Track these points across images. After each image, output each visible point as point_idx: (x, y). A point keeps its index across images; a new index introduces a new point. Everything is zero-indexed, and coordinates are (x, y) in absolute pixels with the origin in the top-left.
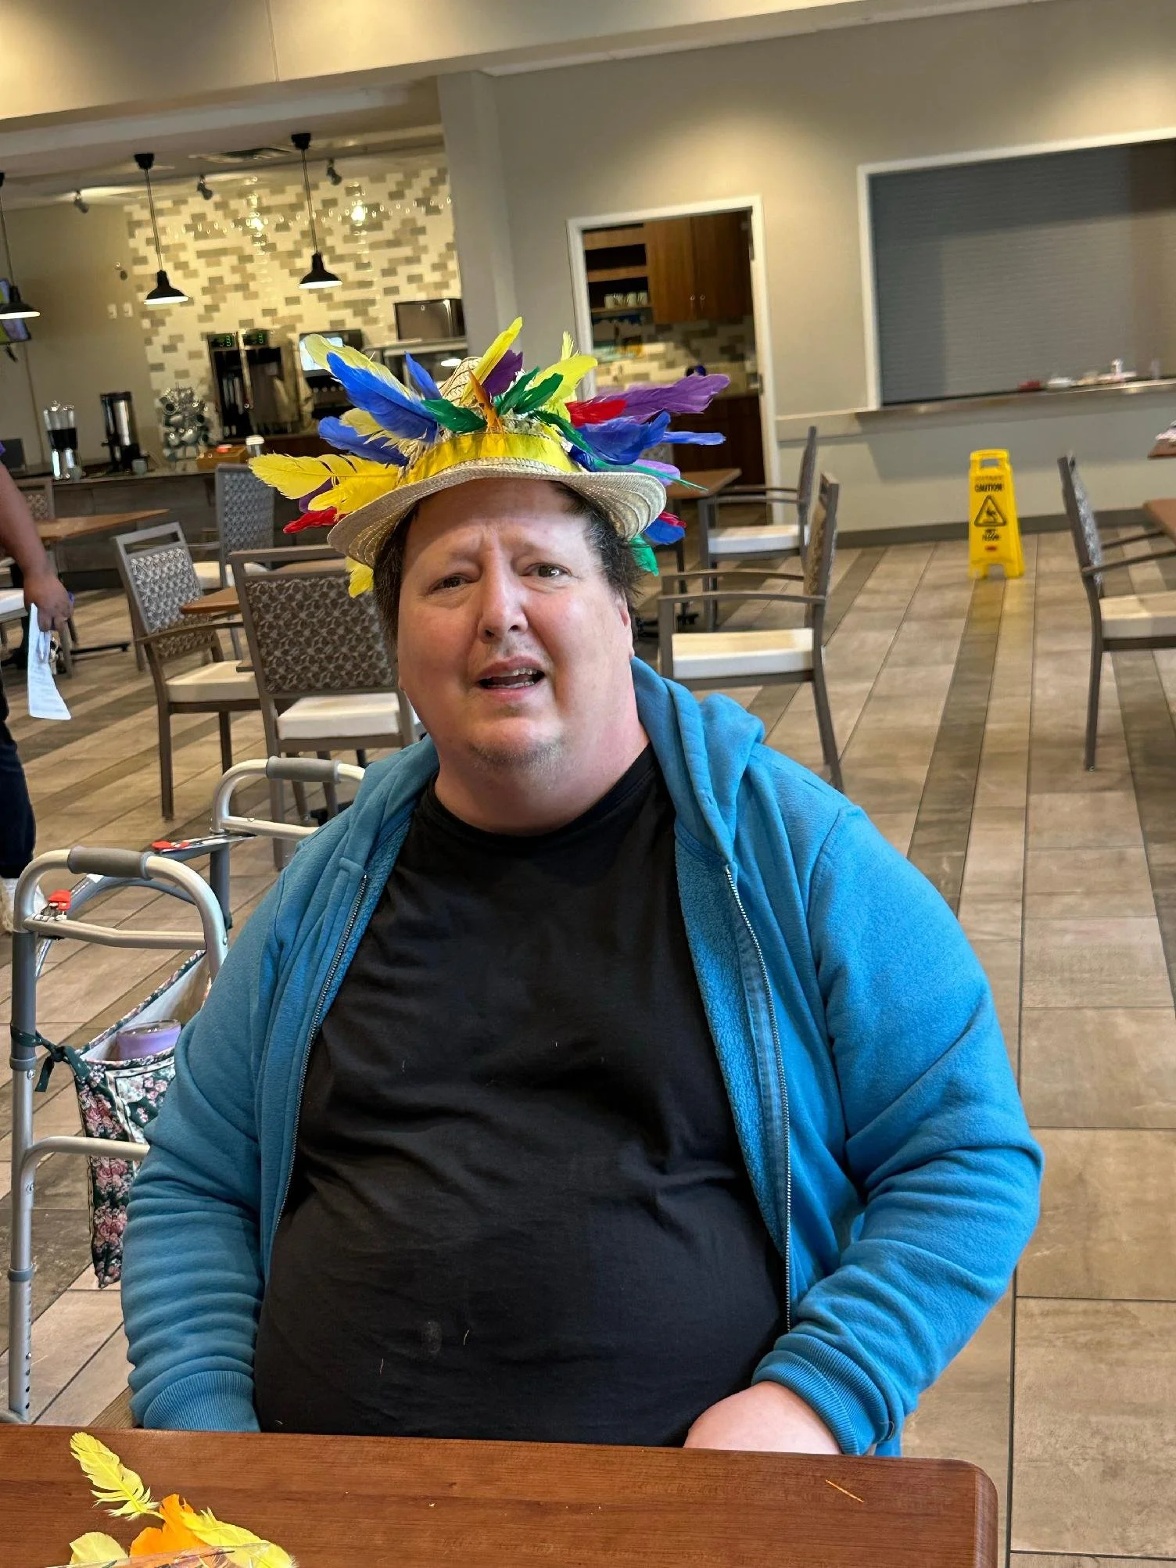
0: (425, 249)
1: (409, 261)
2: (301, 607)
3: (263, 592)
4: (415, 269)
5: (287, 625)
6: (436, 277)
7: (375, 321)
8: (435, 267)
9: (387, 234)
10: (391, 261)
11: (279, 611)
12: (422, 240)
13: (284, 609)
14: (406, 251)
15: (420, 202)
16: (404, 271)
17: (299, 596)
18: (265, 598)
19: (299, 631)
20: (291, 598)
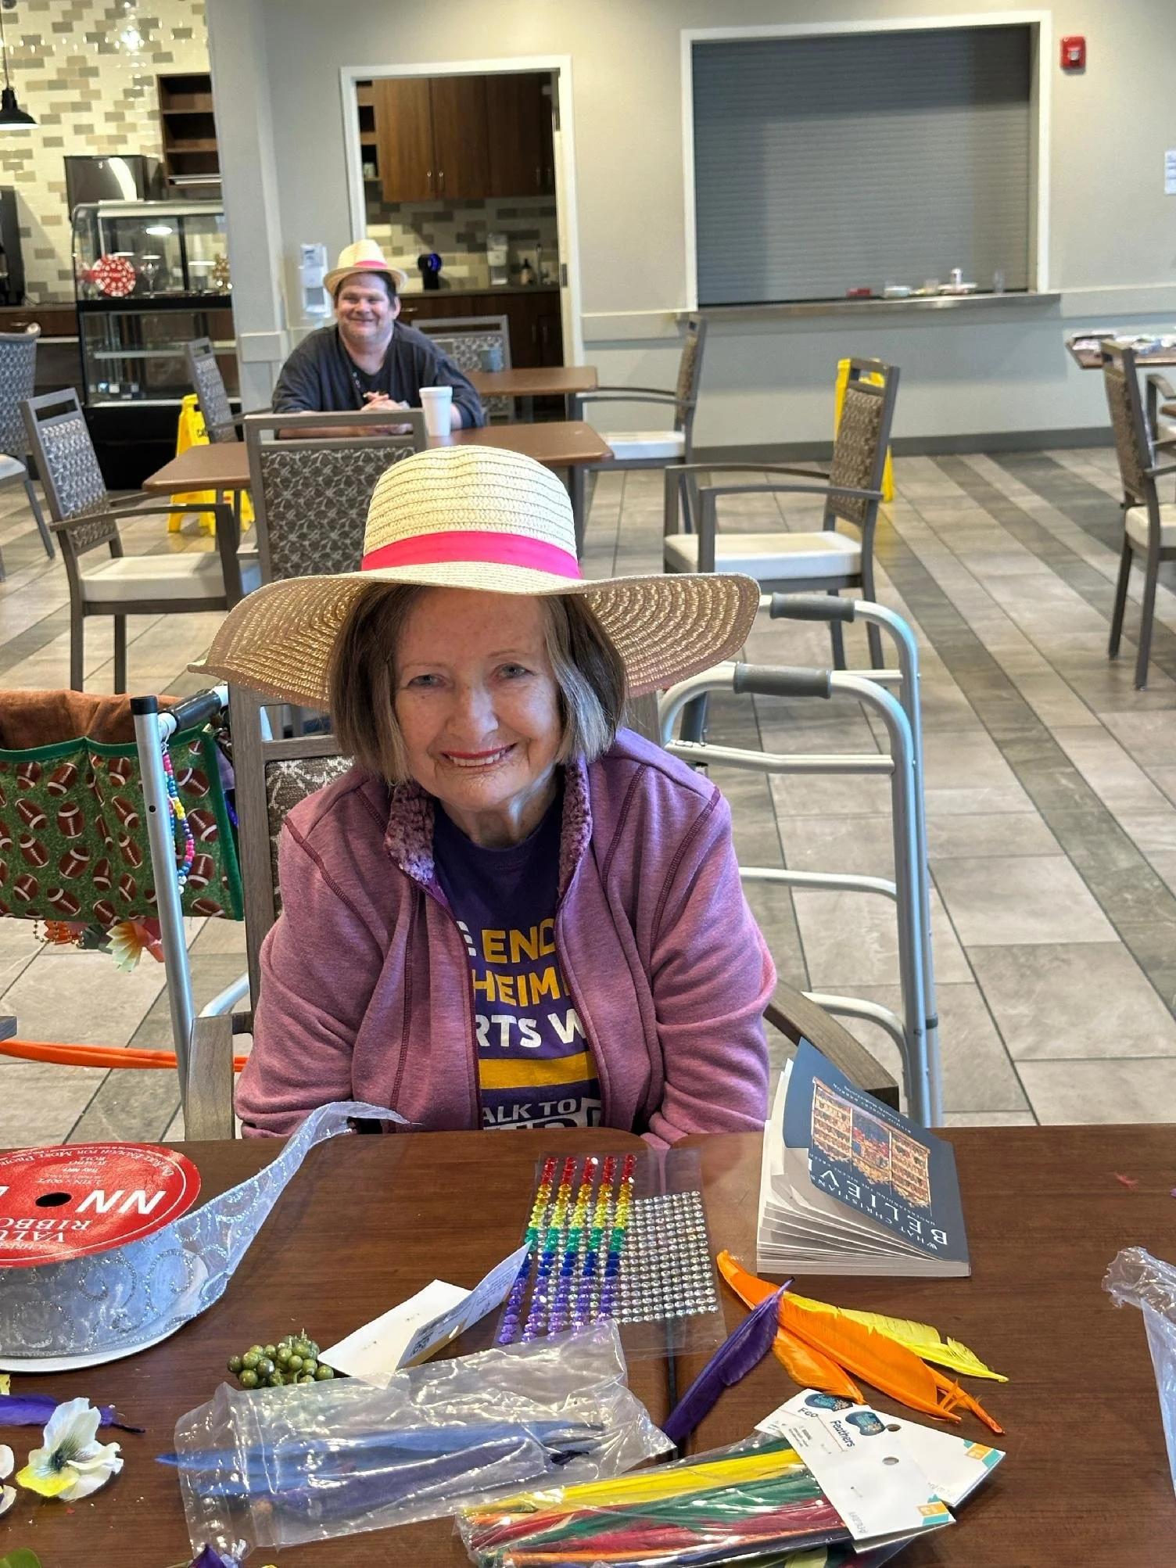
0: (97, 95)
1: (76, 107)
2: (328, 483)
3: (283, 464)
4: (84, 118)
5: (309, 504)
6: (111, 129)
7: (30, 177)
8: (109, 117)
9: (49, 72)
10: (53, 105)
11: (300, 487)
12: (93, 83)
13: (306, 485)
14: (74, 95)
15: (90, 38)
16: (69, 119)
17: (327, 470)
18: (285, 472)
19: (323, 512)
20: (317, 472)
